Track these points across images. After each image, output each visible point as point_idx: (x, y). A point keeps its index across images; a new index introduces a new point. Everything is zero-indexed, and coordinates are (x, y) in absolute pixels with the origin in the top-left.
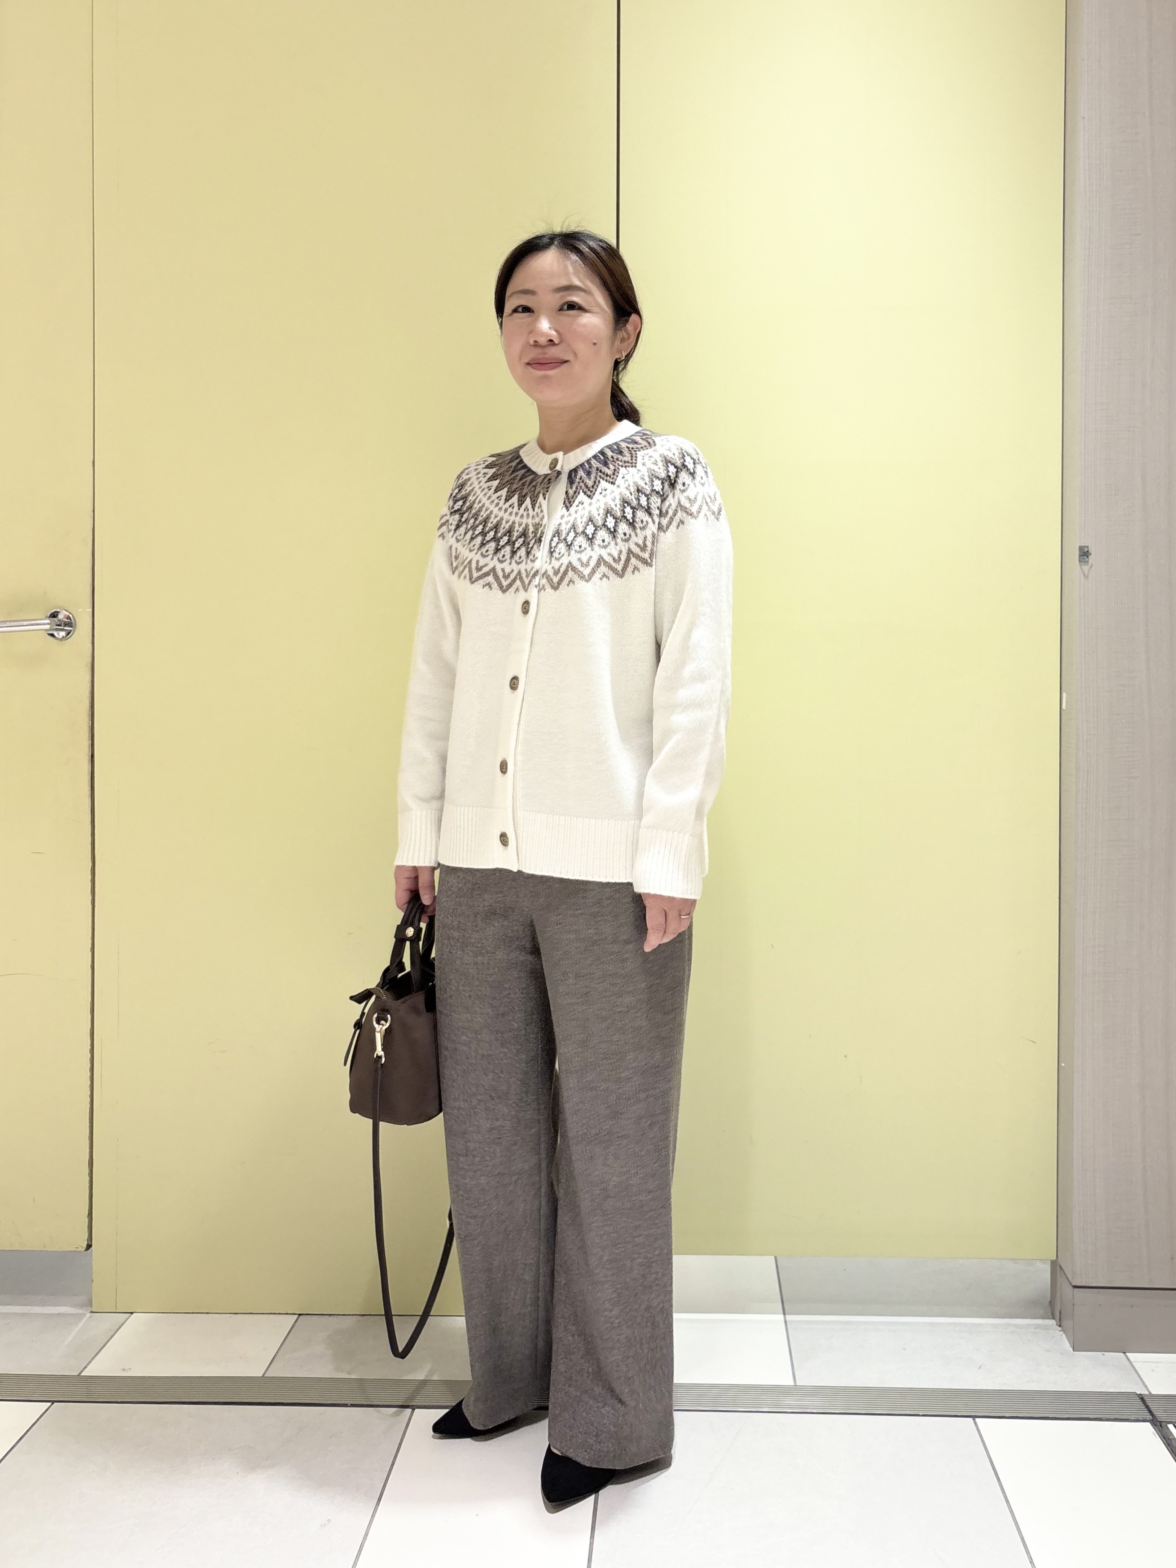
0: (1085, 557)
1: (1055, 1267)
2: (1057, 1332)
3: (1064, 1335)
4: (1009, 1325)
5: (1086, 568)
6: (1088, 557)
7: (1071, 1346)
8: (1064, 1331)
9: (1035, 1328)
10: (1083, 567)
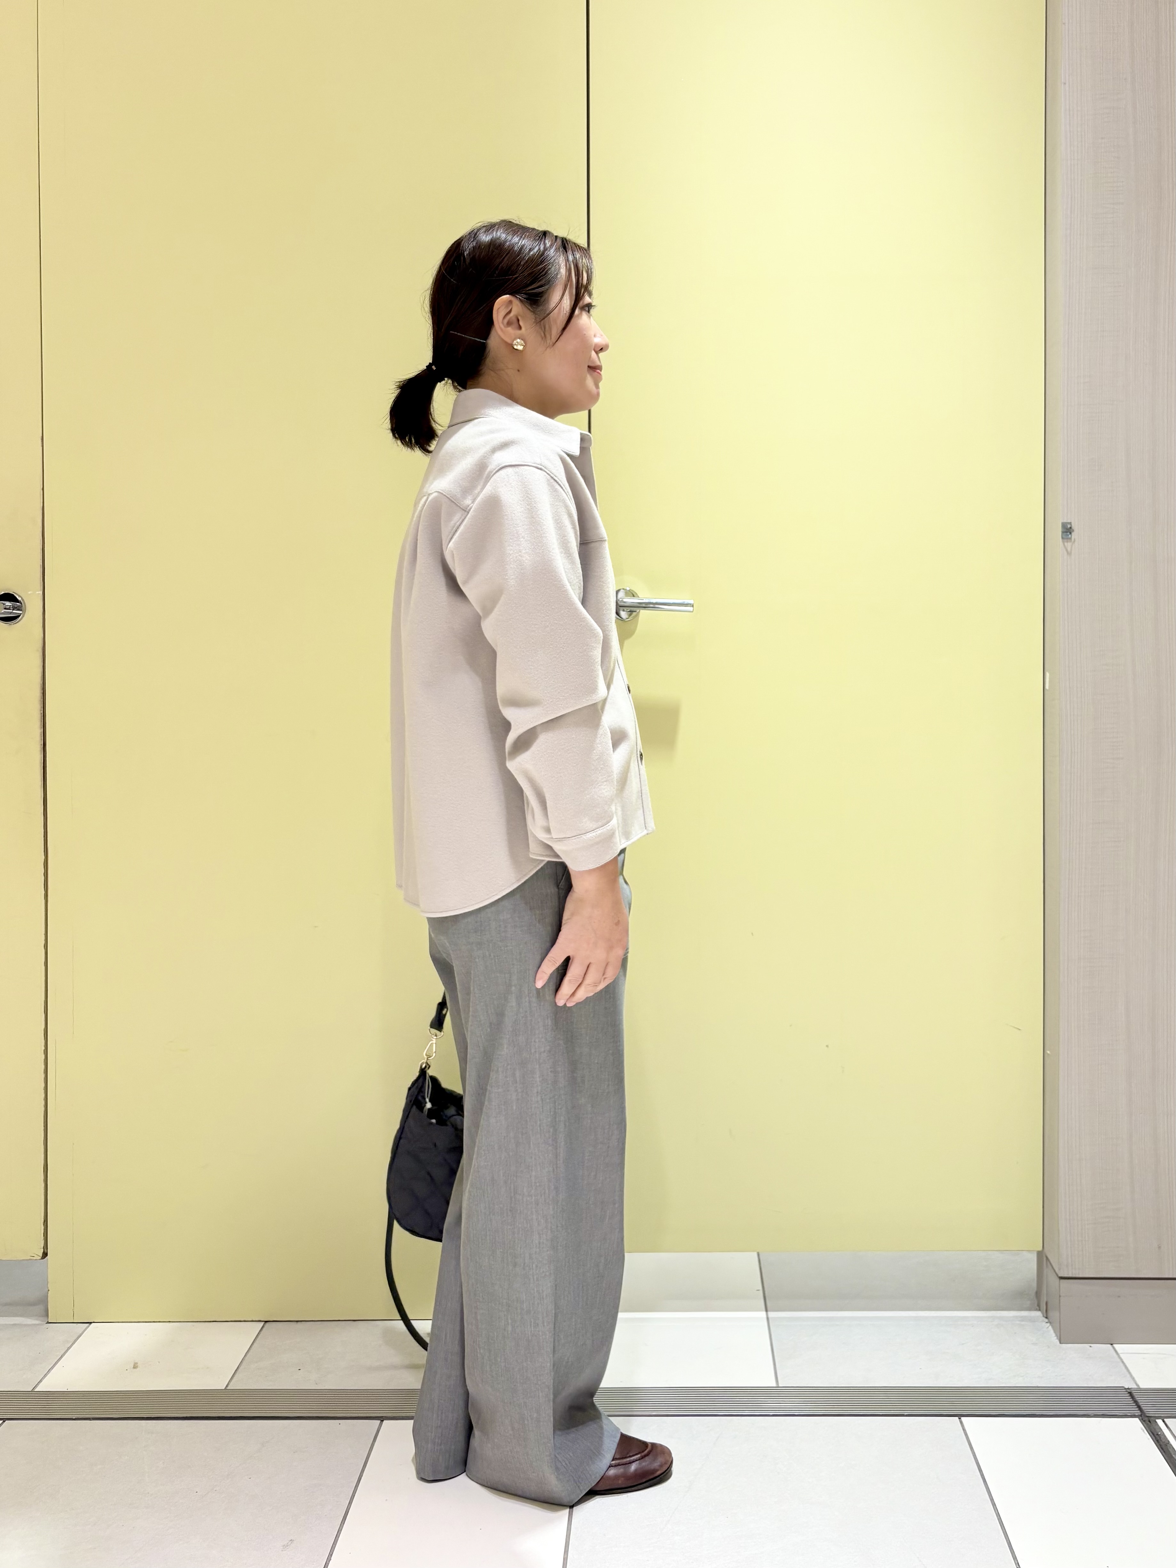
0: (1068, 533)
1: (1042, 1257)
2: (1044, 1324)
3: (1050, 1327)
5: (1068, 545)
6: (1071, 533)
7: (1057, 1339)
8: (1050, 1323)
9: (1021, 1321)
10: (1066, 544)
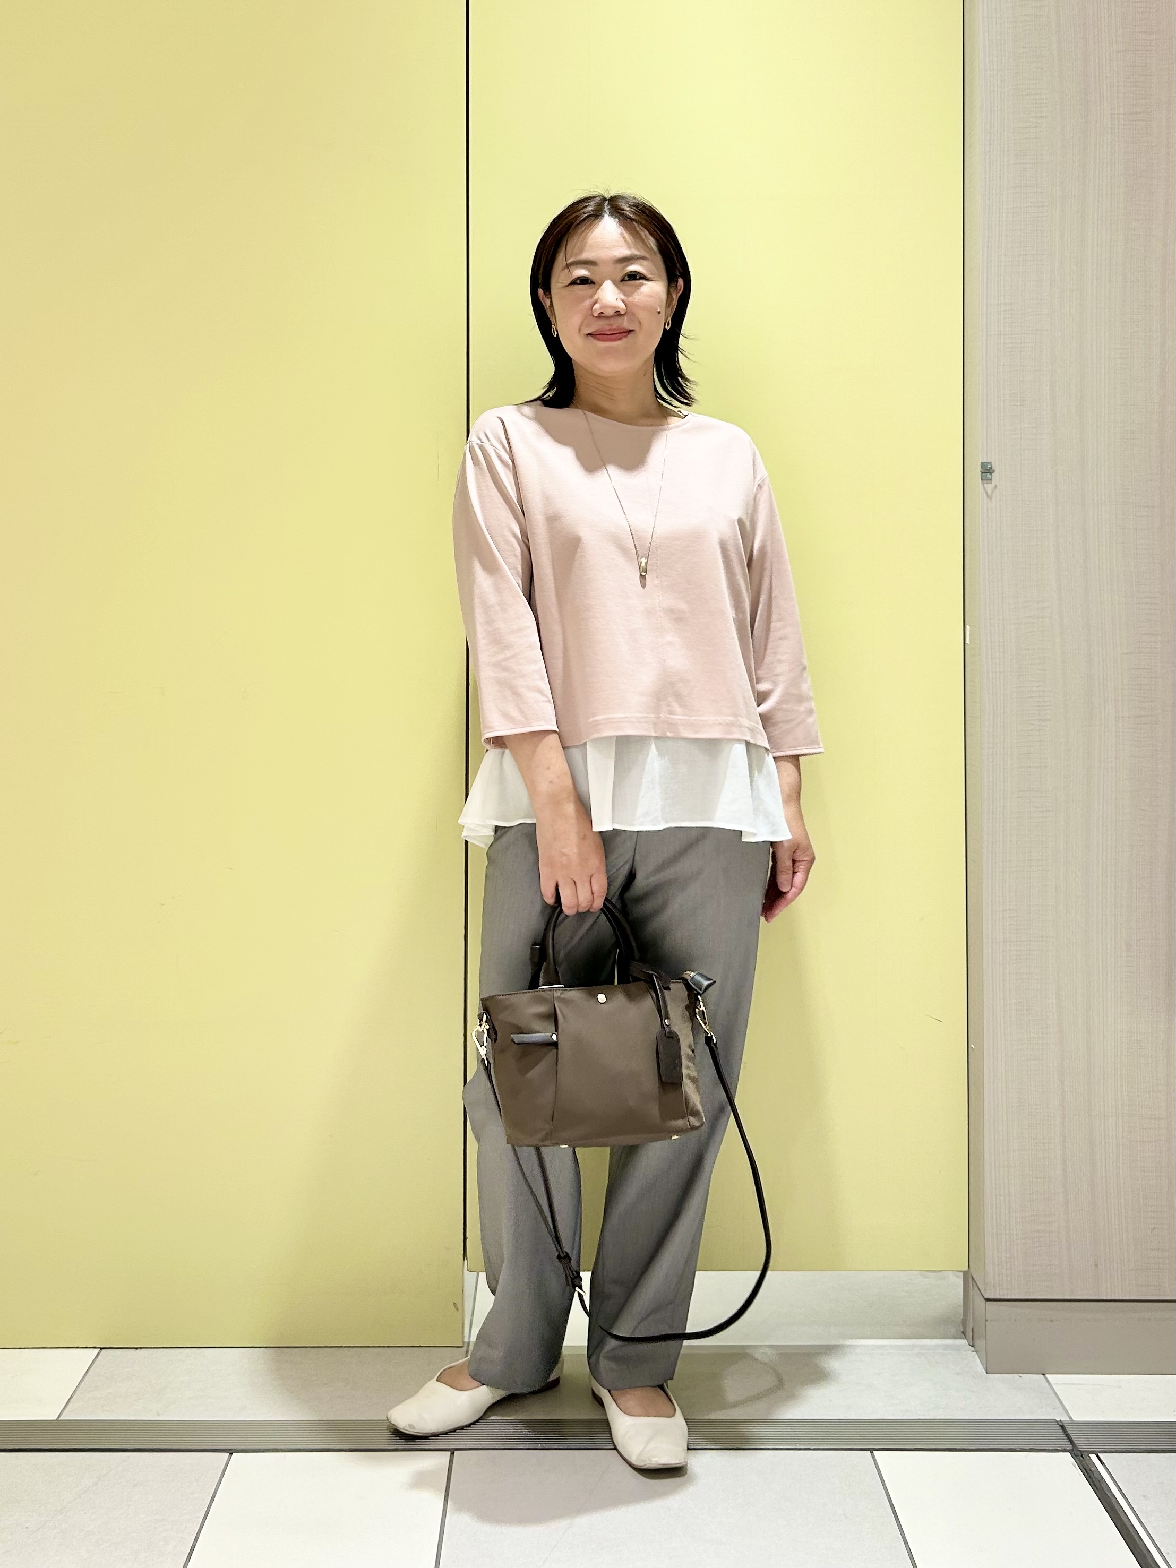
0: (989, 474)
1: (968, 1278)
2: (970, 1352)
3: (977, 1356)
4: (914, 1346)
5: (989, 487)
6: (991, 474)
7: (984, 1368)
8: (976, 1352)
9: (944, 1350)
10: (986, 485)
